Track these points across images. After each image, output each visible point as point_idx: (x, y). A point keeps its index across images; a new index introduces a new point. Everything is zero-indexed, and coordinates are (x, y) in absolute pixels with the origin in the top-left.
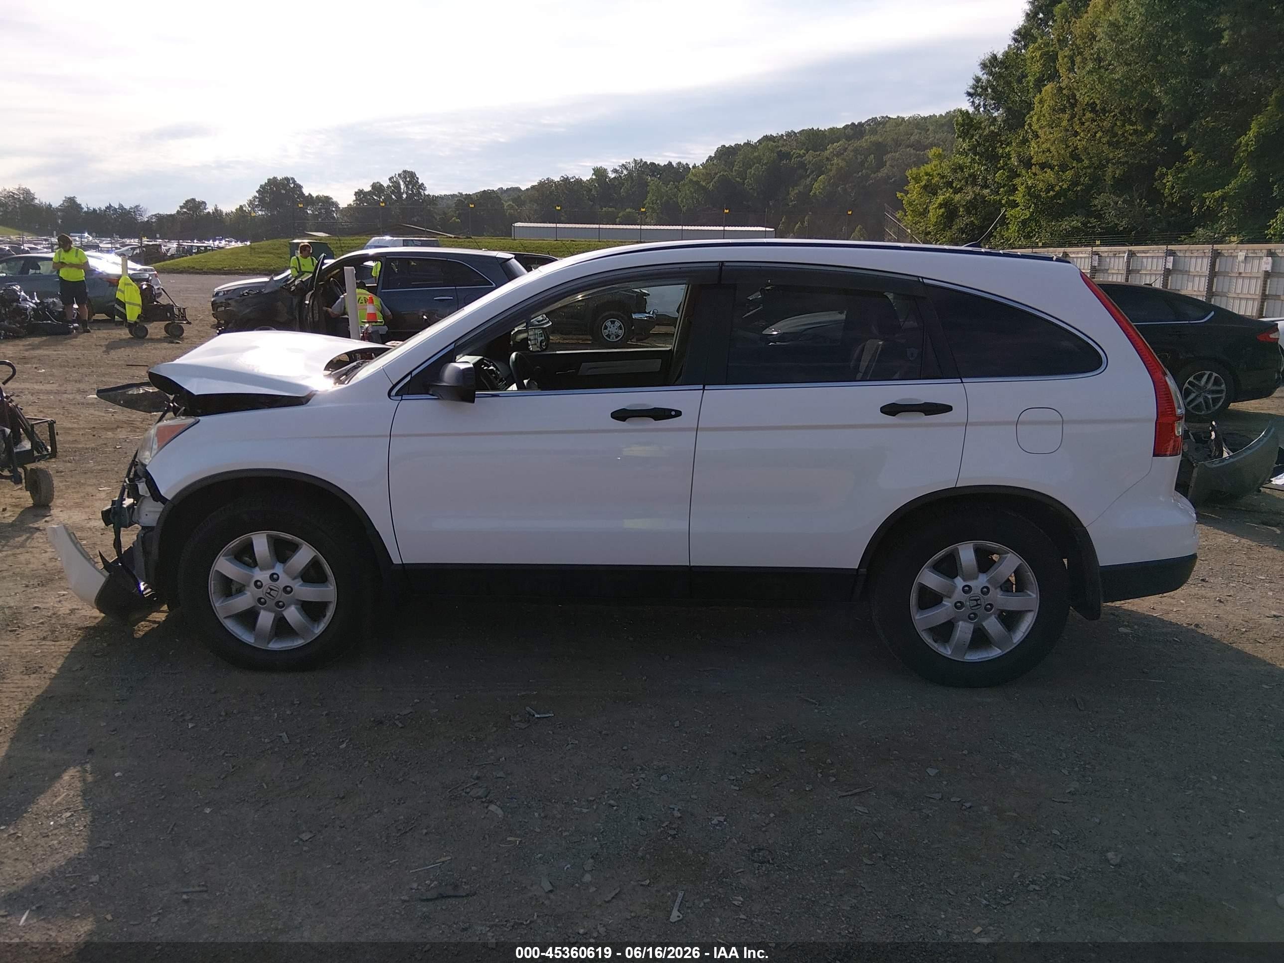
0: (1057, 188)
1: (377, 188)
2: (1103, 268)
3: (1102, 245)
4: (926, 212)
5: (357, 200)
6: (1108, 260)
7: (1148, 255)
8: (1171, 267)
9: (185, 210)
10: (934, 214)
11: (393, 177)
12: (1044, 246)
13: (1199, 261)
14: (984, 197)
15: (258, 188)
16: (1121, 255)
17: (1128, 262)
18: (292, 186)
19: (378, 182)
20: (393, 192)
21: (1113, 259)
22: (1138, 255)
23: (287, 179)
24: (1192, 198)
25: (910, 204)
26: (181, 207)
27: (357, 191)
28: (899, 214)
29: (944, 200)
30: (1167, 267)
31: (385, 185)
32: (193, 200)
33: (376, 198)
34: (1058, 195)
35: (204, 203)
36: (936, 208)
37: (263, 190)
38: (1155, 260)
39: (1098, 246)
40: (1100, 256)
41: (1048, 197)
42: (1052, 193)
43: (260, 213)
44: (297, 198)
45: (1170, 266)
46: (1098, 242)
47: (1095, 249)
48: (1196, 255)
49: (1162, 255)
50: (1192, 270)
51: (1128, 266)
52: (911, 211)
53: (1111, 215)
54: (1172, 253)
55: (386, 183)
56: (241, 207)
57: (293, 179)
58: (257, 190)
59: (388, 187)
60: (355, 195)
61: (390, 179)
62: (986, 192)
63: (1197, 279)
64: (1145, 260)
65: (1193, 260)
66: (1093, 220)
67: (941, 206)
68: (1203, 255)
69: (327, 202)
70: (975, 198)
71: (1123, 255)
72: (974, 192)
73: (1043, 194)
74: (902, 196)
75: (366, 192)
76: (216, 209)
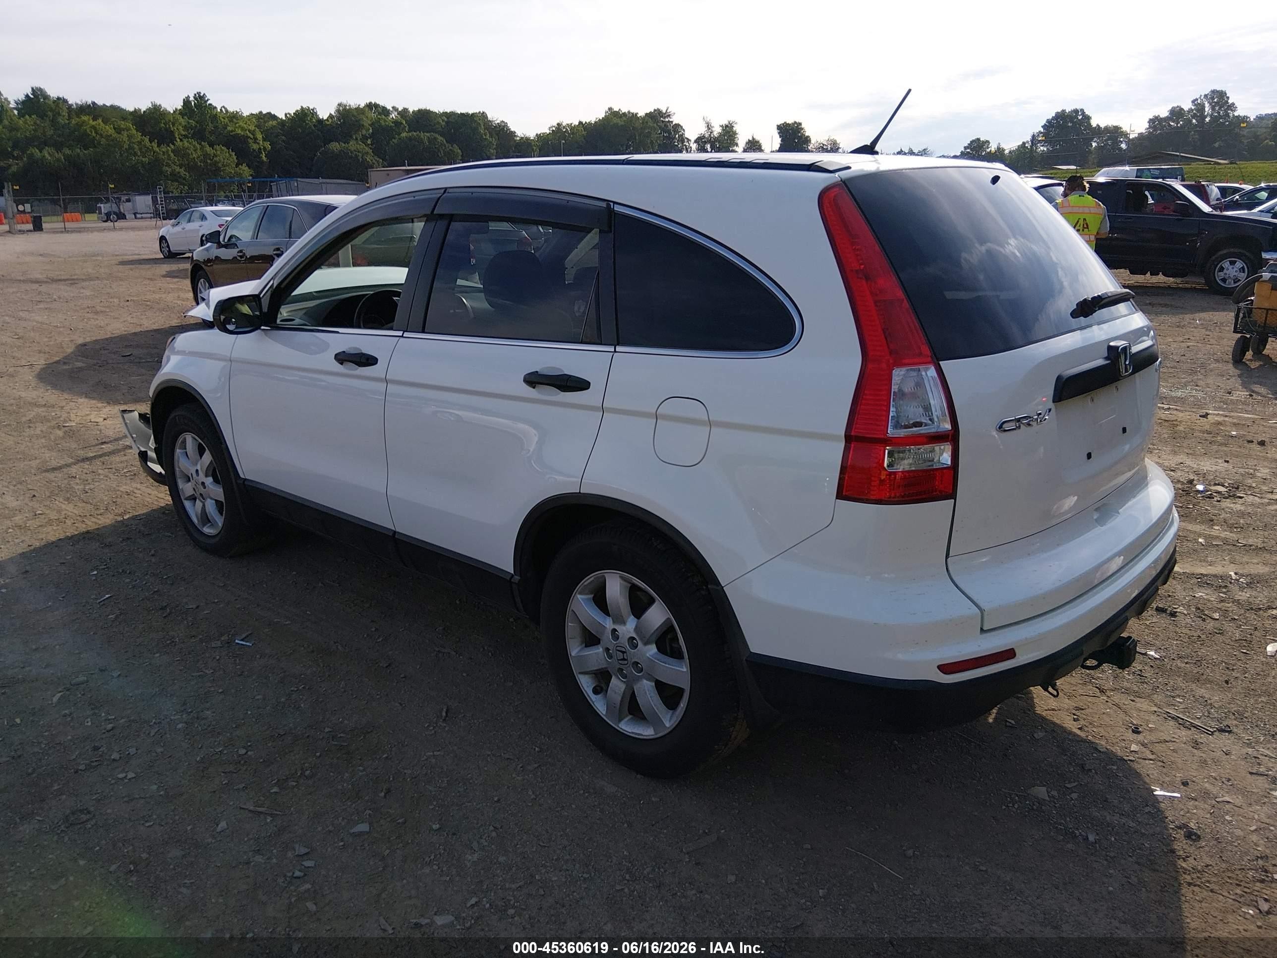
1: (1177, 113)
5: (1150, 127)
9: (968, 150)
11: (1197, 100)
15: (1044, 122)
18: (1080, 117)
19: (1178, 107)
20: (1194, 116)
23: (1076, 111)
26: (965, 148)
27: (1151, 117)
31: (1186, 108)
32: (978, 139)
33: (1172, 124)
35: (988, 142)
37: (1049, 126)
43: (1042, 148)
44: (1084, 130)
55: (1187, 106)
56: (1024, 143)
57: (1082, 110)
58: (1043, 124)
59: (1191, 110)
60: (1149, 122)
61: (1193, 102)
69: (1115, 133)
75: (1161, 119)
76: (999, 148)
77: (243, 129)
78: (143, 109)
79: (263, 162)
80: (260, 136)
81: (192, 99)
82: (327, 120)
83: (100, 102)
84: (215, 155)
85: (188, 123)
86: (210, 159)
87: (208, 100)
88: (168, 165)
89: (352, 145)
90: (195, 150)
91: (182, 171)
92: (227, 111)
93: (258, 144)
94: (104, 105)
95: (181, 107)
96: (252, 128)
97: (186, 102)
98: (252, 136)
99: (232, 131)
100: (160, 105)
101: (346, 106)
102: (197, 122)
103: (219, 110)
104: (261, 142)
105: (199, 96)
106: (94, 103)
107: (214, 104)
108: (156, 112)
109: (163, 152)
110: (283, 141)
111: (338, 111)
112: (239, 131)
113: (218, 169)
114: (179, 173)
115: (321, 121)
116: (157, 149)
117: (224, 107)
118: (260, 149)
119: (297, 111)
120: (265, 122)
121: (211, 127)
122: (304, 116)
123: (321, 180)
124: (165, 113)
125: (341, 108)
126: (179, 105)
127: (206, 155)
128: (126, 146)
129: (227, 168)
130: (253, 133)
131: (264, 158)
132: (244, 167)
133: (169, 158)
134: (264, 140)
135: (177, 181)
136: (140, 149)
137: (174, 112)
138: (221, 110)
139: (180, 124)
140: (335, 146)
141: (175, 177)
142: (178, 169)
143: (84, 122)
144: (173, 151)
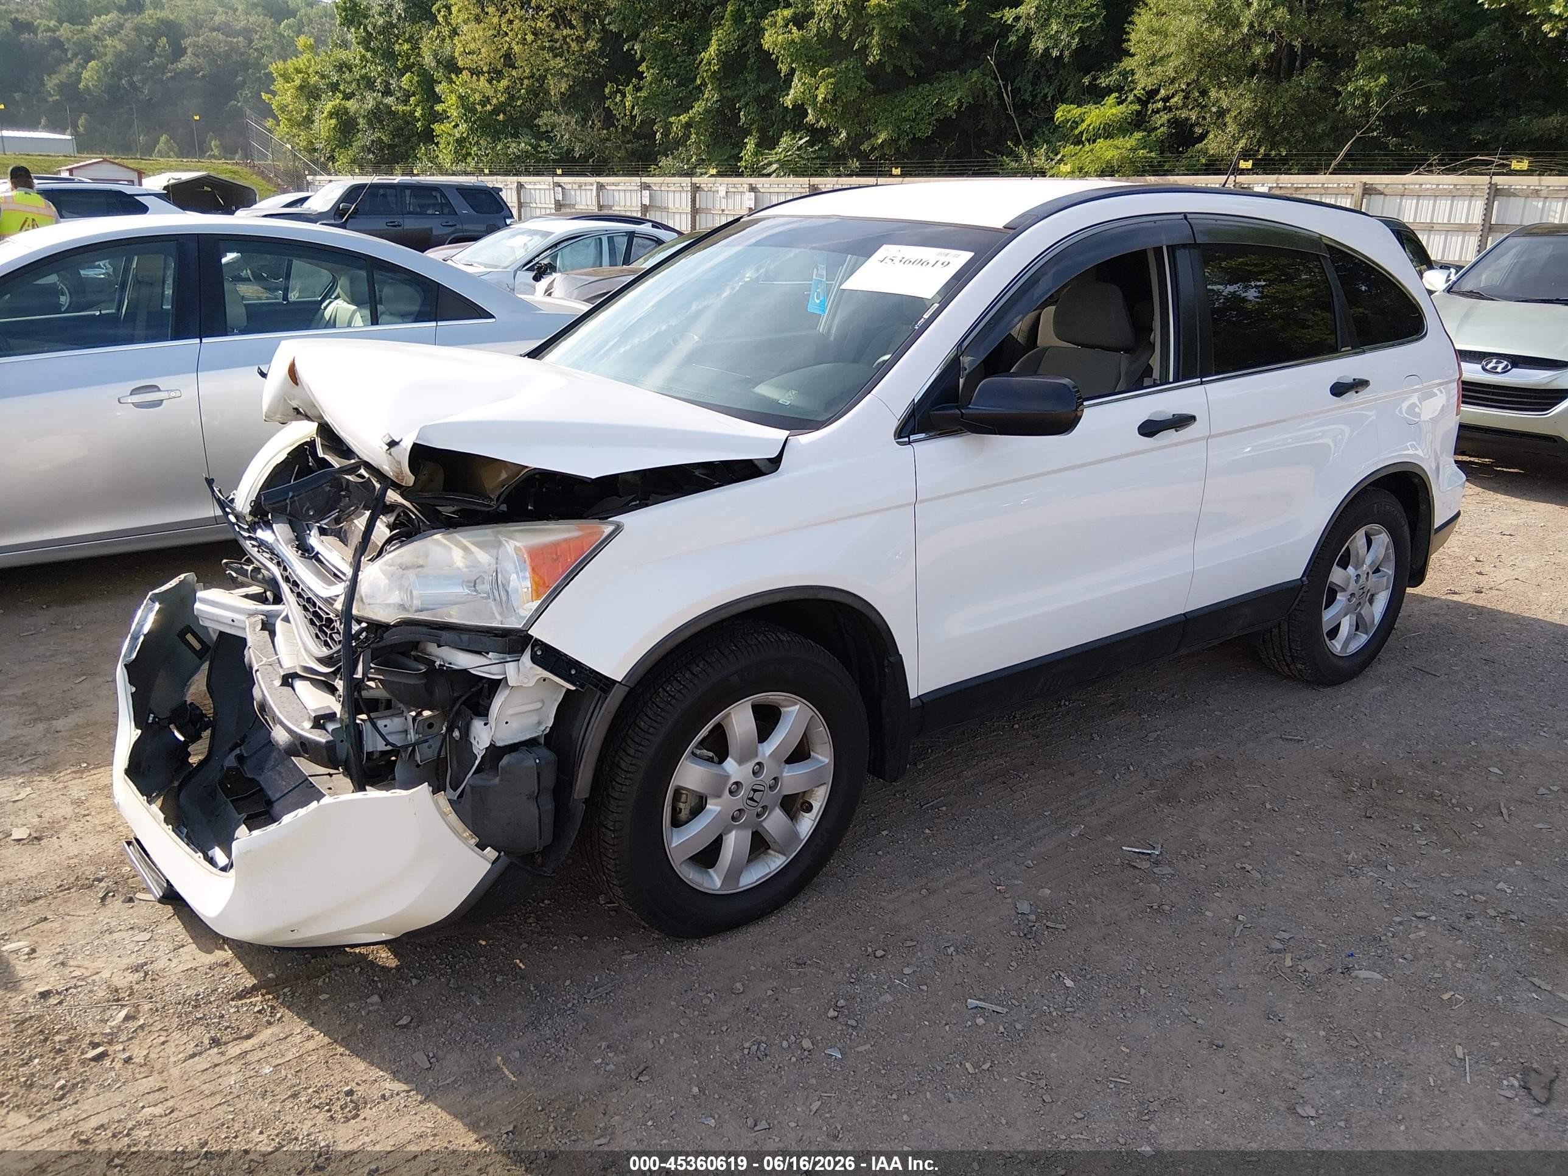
0: (495, 101)
2: (568, 202)
3: (563, 175)
4: (308, 120)
6: (573, 193)
7: (619, 188)
8: (648, 204)
10: (323, 126)
12: (491, 174)
13: (677, 195)
14: (389, 107)
16: (588, 187)
17: (598, 196)
21: (578, 192)
22: (608, 188)
24: (653, 122)
25: (283, 108)
28: (270, 123)
29: (333, 107)
30: (644, 203)
34: (496, 111)
36: (326, 118)
38: (628, 194)
39: (560, 175)
40: (563, 188)
41: (486, 111)
42: (489, 107)
45: (646, 202)
46: (559, 172)
47: (556, 179)
48: (673, 188)
49: (636, 188)
50: (671, 205)
51: (599, 202)
52: (286, 119)
53: (564, 137)
54: (646, 187)
62: (389, 100)
63: (677, 216)
64: (616, 194)
65: (671, 195)
66: (544, 143)
67: (331, 115)
68: (681, 189)
70: (377, 107)
71: (591, 187)
72: (375, 99)
73: (479, 108)
74: (269, 99)
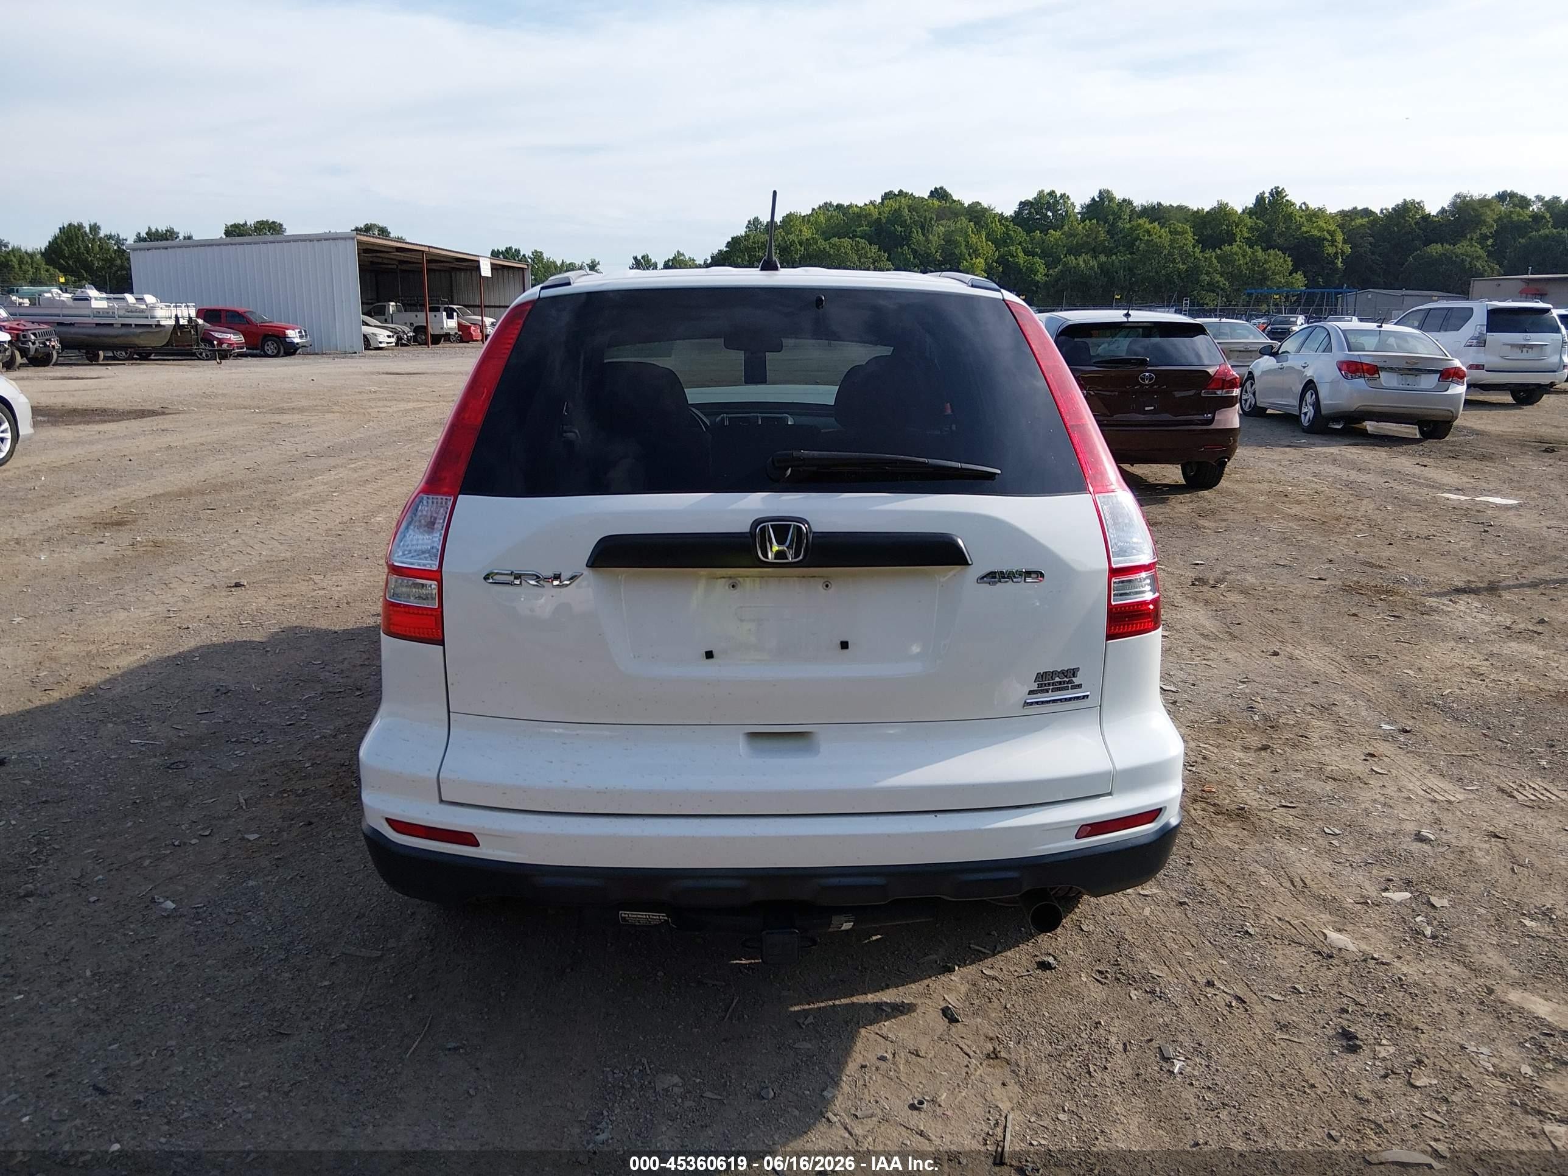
77: (1321, 229)
78: (1207, 209)
79: (1337, 269)
80: (1340, 237)
81: (1267, 195)
82: (1437, 216)
83: (1166, 203)
84: (1266, 262)
85: (1256, 223)
86: (1258, 266)
87: (1286, 195)
88: (1208, 273)
89: (1462, 248)
90: (1244, 256)
91: (1222, 281)
92: (1307, 208)
93: (1336, 247)
94: (1171, 205)
95: (1252, 206)
96: (1333, 227)
97: (1260, 199)
98: (1330, 238)
99: (1307, 232)
100: (1227, 204)
101: (1465, 197)
102: (1266, 223)
103: (1298, 208)
104: (1340, 245)
105: (1277, 191)
106: (1159, 204)
107: (1293, 201)
108: (1221, 213)
109: (1206, 258)
110: (1370, 244)
111: (1454, 204)
112: (1316, 232)
113: (1266, 278)
114: (1218, 282)
115: (1426, 218)
116: (1200, 256)
117: (1304, 203)
118: (1337, 253)
119: (1397, 205)
120: (1352, 220)
121: (1282, 227)
122: (1406, 211)
123: (1404, 292)
124: (1233, 212)
125: (1459, 200)
126: (1250, 202)
127: (1255, 261)
128: (1165, 252)
129: (1277, 277)
130: (1332, 233)
131: (1340, 265)
132: (1299, 276)
133: (1211, 263)
134: (1345, 242)
135: (1214, 291)
136: (1181, 255)
137: (1244, 211)
138: (1300, 207)
139: (1245, 225)
140: (1436, 249)
141: (1212, 287)
142: (1218, 277)
143: (1139, 225)
144: (1217, 257)
